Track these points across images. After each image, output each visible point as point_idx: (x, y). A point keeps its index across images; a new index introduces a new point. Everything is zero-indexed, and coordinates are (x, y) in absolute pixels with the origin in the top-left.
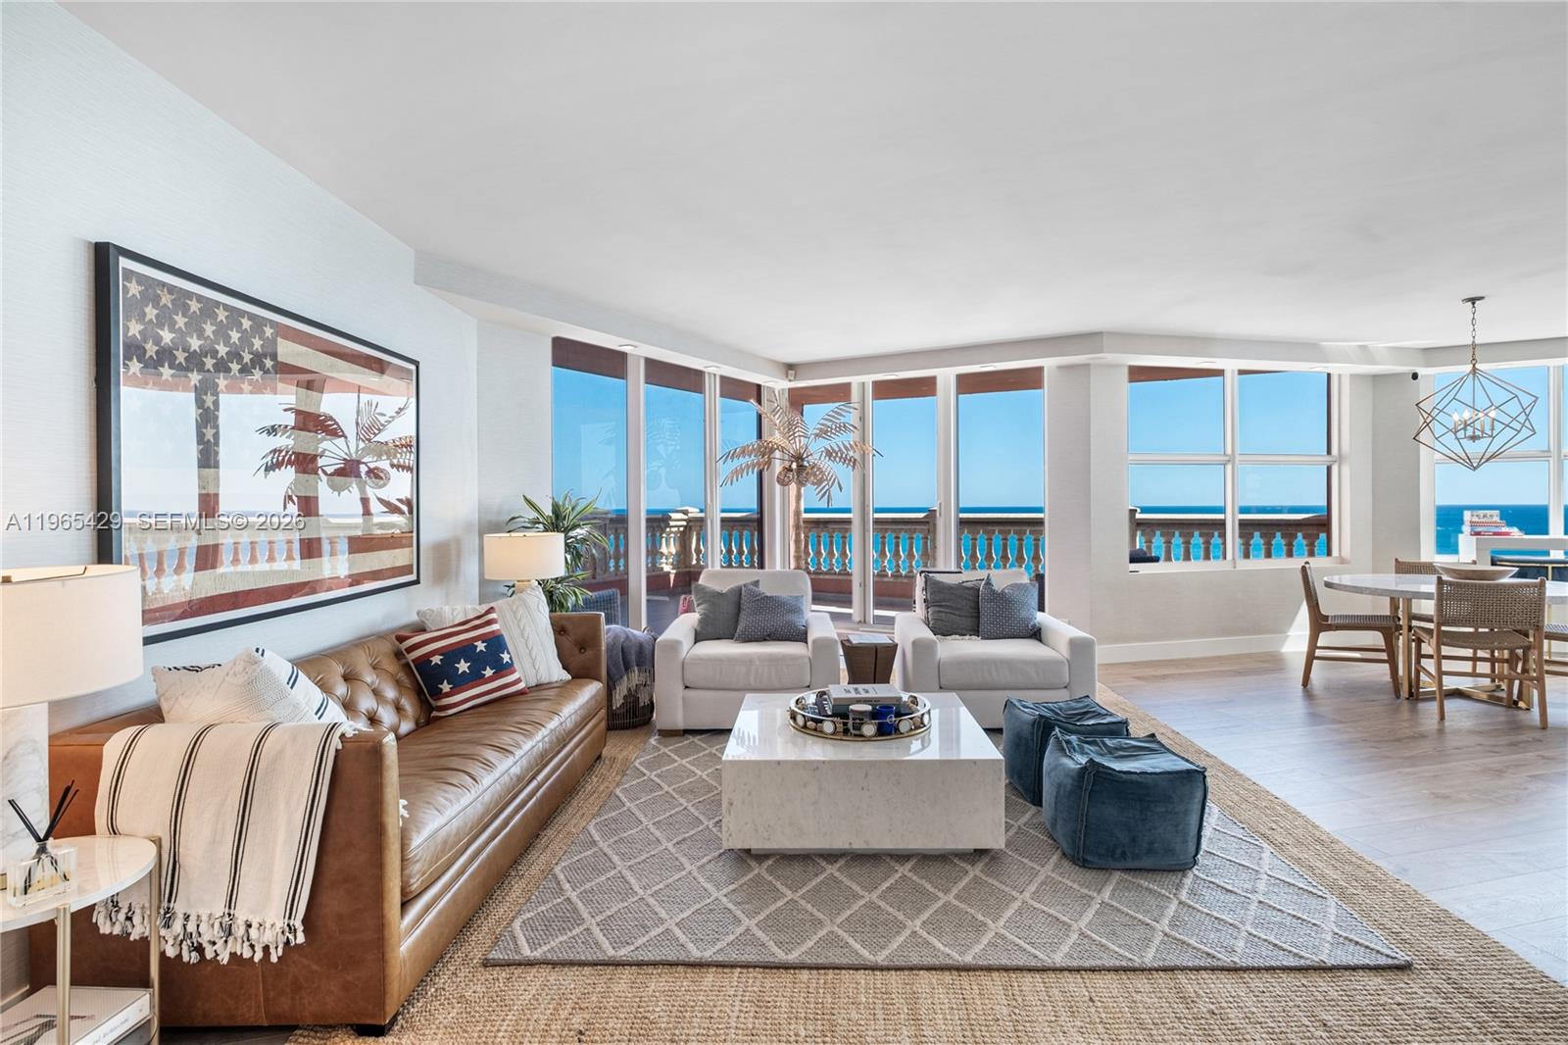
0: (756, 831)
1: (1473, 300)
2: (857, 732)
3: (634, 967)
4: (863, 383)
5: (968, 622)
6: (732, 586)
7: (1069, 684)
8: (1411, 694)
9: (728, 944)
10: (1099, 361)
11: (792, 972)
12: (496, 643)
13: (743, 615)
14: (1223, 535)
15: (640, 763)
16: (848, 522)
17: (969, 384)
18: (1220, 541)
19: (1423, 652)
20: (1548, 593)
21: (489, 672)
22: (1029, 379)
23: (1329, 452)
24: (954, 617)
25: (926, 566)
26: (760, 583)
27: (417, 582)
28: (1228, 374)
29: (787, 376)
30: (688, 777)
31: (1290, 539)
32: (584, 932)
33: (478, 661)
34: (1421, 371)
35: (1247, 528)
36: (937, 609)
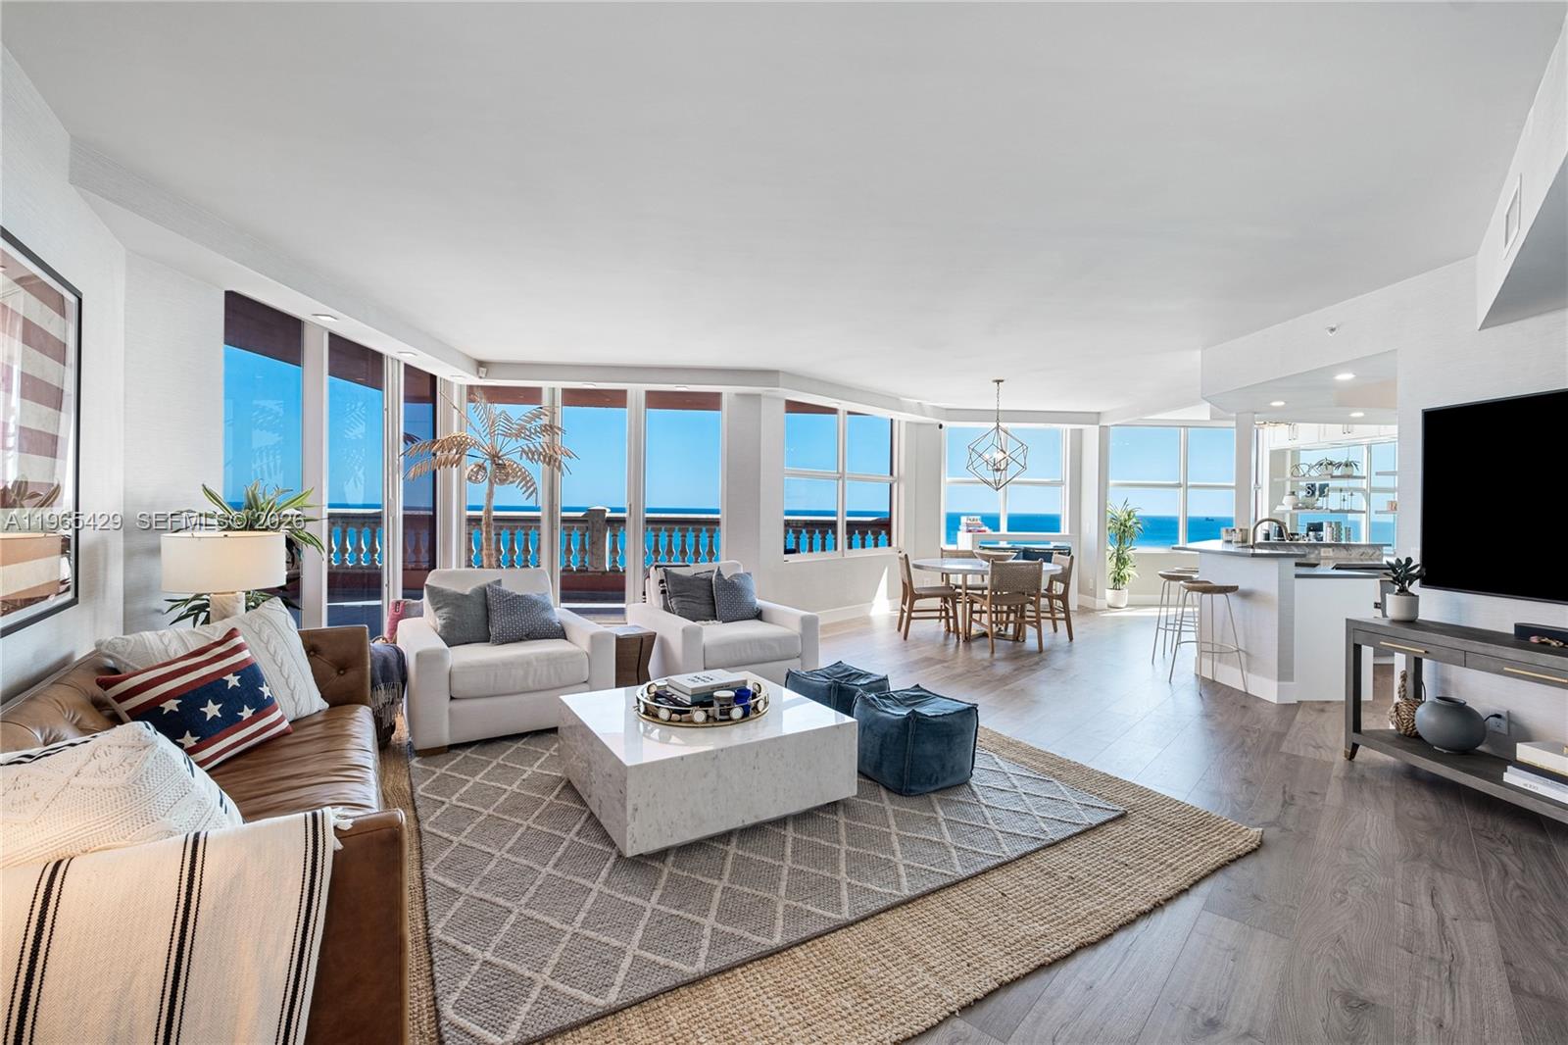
0: (660, 830)
1: (998, 382)
2: (726, 717)
3: (634, 1008)
4: (554, 389)
5: (705, 609)
6: (474, 587)
7: (801, 654)
8: (966, 638)
9: (709, 950)
10: (769, 394)
11: (786, 953)
12: (251, 675)
13: (495, 617)
14: (835, 533)
15: (422, 790)
16: (537, 520)
17: (656, 400)
18: (833, 537)
19: (974, 609)
20: (1044, 569)
21: (247, 713)
22: (710, 401)
23: (891, 474)
24: (695, 605)
25: (670, 561)
26: (503, 582)
27: (74, 602)
28: (841, 413)
29: (478, 372)
30: (500, 796)
31: (863, 534)
32: (545, 992)
33: (232, 701)
34: (944, 423)
35: (851, 527)
36: (680, 599)
